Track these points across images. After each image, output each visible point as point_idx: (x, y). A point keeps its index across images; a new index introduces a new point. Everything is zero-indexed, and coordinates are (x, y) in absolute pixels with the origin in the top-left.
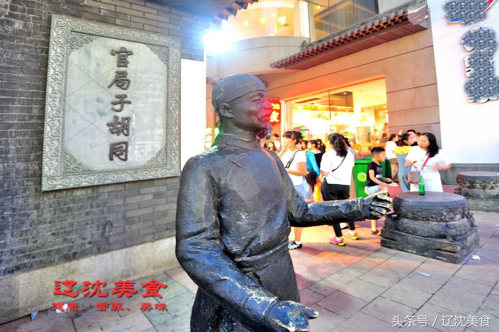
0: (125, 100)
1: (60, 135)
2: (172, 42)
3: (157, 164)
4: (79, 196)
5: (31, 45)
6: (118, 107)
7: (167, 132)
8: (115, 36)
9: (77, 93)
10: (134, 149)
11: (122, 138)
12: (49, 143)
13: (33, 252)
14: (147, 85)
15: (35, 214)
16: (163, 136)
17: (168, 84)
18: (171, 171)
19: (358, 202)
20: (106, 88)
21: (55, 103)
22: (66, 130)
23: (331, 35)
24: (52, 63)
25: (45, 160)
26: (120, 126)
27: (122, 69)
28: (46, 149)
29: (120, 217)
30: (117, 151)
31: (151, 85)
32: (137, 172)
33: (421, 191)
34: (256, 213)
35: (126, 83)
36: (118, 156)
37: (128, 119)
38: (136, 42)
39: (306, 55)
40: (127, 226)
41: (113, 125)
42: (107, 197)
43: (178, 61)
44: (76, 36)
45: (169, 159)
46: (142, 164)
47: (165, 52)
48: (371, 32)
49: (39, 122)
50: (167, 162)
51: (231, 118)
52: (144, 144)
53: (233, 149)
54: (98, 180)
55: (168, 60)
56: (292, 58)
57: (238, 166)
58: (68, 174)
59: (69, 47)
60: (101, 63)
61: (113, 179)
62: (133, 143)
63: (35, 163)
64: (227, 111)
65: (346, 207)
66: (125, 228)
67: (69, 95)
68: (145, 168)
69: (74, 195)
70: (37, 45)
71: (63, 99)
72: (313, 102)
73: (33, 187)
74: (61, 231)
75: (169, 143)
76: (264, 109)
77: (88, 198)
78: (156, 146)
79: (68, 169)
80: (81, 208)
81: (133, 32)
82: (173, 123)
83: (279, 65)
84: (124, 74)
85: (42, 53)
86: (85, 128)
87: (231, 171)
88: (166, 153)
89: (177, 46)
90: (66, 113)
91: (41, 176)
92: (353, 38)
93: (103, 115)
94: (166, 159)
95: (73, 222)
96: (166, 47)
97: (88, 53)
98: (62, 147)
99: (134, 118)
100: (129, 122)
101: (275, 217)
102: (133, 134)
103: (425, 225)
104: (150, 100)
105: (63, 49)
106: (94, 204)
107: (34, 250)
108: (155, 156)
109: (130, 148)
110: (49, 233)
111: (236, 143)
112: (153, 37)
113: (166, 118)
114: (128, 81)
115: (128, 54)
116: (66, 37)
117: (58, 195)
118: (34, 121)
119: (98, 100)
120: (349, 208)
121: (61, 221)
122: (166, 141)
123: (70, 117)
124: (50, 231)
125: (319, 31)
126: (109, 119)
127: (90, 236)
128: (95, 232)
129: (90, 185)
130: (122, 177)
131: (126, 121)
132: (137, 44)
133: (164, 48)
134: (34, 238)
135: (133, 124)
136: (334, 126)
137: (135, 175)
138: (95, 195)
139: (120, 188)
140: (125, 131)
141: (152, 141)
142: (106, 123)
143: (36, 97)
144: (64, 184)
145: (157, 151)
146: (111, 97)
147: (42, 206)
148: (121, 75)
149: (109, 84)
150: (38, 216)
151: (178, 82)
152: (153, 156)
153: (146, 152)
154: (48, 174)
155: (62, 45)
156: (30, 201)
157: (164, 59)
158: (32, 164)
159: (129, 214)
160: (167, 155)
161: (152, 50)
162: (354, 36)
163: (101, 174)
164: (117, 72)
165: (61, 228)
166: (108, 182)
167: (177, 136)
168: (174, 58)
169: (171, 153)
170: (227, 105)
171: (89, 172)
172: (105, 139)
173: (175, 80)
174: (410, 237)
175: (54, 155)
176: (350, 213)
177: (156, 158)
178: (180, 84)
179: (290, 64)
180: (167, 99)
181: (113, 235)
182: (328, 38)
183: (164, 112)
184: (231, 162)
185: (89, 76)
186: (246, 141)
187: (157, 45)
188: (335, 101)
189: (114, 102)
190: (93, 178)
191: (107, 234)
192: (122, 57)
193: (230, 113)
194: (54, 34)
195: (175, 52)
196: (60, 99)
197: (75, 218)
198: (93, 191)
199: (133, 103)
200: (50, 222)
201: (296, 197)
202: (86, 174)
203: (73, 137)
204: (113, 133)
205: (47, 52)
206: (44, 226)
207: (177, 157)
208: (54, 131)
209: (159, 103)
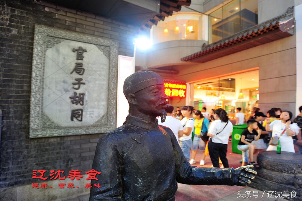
0: (82, 82)
1: (40, 103)
2: (113, 43)
3: (101, 124)
4: (53, 142)
5: (22, 45)
6: (77, 86)
7: (108, 103)
8: (75, 39)
9: (51, 77)
10: (87, 114)
11: (79, 107)
12: (34, 108)
13: (25, 175)
14: (96, 72)
15: (26, 151)
16: (105, 106)
17: (109, 72)
18: (110, 129)
19: (229, 171)
20: (69, 74)
21: (37, 83)
22: (44, 100)
23: (223, 39)
24: (35, 57)
25: (32, 119)
26: (78, 99)
27: (80, 61)
28: (32, 112)
29: (78, 156)
30: (76, 115)
31: (98, 72)
32: (88, 128)
33: (278, 151)
34: (149, 178)
35: (81, 71)
36: (76, 118)
37: (83, 94)
38: (88, 43)
39: (205, 53)
40: (82, 162)
41: (73, 98)
42: (69, 143)
43: (116, 56)
44: (50, 39)
45: (109, 121)
46: (92, 123)
47: (108, 50)
48: (251, 37)
49: (27, 94)
50: (107, 123)
51: (137, 105)
52: (93, 111)
53: (136, 128)
54: (64, 133)
55: (110, 56)
56: (196, 55)
57: (137, 142)
58: (46, 128)
59: (45, 46)
60: (66, 57)
61: (73, 132)
62: (86, 110)
63: (26, 120)
64: (133, 100)
65: (220, 174)
66: (80, 163)
67: (46, 78)
68: (93, 126)
69: (49, 141)
70: (26, 45)
71: (42, 80)
72: (209, 84)
73: (24, 135)
74: (41, 163)
75: (109, 111)
76: (161, 99)
77: (58, 143)
78: (101, 112)
79: (45, 125)
80: (53, 150)
81: (87, 37)
82: (112, 98)
83: (187, 59)
84: (81, 65)
85: (29, 50)
86: (56, 100)
87: (133, 146)
88: (107, 117)
89: (116, 46)
90: (44, 90)
91: (29, 128)
92: (238, 41)
93: (67, 91)
94: (107, 121)
95: (49, 158)
96: (108, 47)
97: (58, 51)
98: (42, 111)
99: (87, 94)
100: (83, 97)
101: (165, 180)
102: (86, 105)
103: (279, 175)
104: (97, 82)
105: (41, 48)
106: (62, 147)
107: (25, 173)
108: (100, 119)
109: (84, 113)
110: (34, 164)
111: (139, 124)
112: (100, 40)
113: (107, 94)
114: (84, 69)
115: (84, 51)
116: (44, 40)
117: (40, 141)
118: (24, 94)
119: (64, 82)
120: (222, 176)
121: (41, 157)
122: (108, 110)
123: (46, 92)
124: (35, 162)
125: (215, 36)
126: (71, 94)
127: (59, 166)
128: (62, 164)
129: (59, 135)
130: (79, 131)
131: (82, 96)
132: (90, 45)
133: (107, 47)
134: (25, 166)
135: (86, 98)
136: (221, 101)
137: (87, 131)
138: (62, 142)
139: (78, 138)
140: (81, 102)
141: (98, 109)
142: (69, 97)
143: (26, 79)
144: (43, 134)
145: (101, 116)
146: (72, 79)
147: (30, 147)
148: (79, 65)
149: (71, 71)
150: (28, 153)
151: (116, 71)
152: (98, 119)
153: (95, 116)
154: (33, 128)
155: (41, 45)
156: (23, 143)
157: (107, 55)
158: (23, 121)
159: (83, 155)
160: (108, 119)
161: (99, 49)
162: (239, 40)
163: (66, 129)
164: (76, 63)
165: (41, 161)
166: (70, 134)
167: (115, 107)
168: (114, 54)
169: (110, 117)
170: (133, 95)
171: (58, 127)
172: (68, 107)
173: (114, 69)
174: (268, 182)
175: (36, 116)
176: (223, 179)
177: (101, 120)
178: (117, 72)
179: (194, 58)
180: (109, 82)
181: (73, 167)
182: (221, 41)
183: (106, 91)
184: (133, 139)
185: (58, 66)
186: (147, 123)
187: (102, 46)
188: (223, 84)
189: (74, 83)
190: (61, 131)
191: (69, 166)
192: (80, 53)
193: (135, 101)
194: (36, 38)
195: (114, 50)
196: (40, 80)
197: (50, 155)
198: (61, 139)
199: (86, 84)
200: (35, 157)
201: (184, 163)
202: (56, 129)
203: (48, 105)
204: (73, 103)
205: (32, 49)
206: (31, 159)
207: (114, 120)
208: (36, 101)
209: (103, 84)
